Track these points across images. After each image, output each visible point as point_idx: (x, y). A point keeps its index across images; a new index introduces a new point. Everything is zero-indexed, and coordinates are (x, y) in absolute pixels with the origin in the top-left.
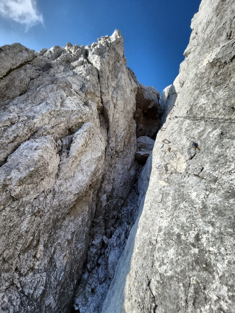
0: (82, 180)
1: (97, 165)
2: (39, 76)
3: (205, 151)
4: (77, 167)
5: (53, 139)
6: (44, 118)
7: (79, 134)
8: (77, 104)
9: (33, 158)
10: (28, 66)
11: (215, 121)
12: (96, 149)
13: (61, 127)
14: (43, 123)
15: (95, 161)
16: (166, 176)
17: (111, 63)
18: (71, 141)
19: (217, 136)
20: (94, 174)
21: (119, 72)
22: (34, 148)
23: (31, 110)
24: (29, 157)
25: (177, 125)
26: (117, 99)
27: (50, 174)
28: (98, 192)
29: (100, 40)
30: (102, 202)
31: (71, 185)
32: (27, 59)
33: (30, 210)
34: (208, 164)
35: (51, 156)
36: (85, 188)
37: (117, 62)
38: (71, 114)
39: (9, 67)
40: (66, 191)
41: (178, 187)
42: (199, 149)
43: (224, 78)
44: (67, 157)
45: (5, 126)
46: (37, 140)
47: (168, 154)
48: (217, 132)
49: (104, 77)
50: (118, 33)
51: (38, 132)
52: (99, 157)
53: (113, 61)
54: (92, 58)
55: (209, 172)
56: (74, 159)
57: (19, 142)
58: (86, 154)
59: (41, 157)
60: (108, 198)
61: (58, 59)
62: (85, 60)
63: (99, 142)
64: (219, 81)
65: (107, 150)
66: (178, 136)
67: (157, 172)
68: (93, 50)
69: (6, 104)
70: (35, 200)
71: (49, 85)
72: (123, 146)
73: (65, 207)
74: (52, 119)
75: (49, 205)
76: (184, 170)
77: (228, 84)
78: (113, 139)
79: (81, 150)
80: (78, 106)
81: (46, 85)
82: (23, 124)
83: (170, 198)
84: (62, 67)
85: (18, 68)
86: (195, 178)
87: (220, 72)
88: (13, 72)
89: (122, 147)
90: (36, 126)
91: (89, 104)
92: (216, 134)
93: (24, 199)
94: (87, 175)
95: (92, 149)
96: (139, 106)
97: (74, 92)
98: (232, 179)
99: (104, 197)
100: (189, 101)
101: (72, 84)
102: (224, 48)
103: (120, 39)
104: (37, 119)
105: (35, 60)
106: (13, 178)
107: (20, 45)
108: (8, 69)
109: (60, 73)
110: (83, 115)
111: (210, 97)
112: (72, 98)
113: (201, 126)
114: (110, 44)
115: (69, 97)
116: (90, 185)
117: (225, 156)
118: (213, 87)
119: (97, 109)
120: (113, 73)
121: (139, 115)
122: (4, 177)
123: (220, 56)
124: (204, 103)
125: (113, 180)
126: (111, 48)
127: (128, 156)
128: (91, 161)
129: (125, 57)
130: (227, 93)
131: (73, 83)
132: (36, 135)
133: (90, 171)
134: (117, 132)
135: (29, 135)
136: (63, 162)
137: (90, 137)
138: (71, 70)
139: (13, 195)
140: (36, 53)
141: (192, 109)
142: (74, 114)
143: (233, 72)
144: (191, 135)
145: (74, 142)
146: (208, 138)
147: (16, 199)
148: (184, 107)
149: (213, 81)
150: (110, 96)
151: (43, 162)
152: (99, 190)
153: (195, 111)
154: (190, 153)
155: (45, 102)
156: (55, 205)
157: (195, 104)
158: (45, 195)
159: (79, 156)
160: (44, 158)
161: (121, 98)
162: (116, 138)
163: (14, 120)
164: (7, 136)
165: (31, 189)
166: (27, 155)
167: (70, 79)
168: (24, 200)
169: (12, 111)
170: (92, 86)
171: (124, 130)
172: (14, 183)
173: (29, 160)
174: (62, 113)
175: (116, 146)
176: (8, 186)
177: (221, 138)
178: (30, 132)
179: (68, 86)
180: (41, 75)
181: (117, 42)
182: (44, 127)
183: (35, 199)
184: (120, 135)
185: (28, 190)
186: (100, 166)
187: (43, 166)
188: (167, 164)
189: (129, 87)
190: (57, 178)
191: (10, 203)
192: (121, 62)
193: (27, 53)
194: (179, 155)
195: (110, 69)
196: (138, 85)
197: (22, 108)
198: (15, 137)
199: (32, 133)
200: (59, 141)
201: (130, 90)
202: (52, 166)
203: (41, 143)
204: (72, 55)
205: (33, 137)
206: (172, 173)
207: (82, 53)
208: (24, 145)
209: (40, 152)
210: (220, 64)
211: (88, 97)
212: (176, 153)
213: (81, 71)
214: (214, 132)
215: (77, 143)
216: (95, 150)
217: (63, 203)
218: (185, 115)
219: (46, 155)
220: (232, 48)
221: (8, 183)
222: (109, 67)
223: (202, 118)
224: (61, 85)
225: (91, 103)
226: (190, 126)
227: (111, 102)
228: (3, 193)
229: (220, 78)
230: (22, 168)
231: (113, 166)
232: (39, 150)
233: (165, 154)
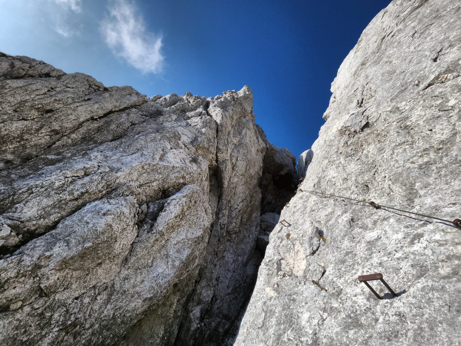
0: (162, 273)
1: (193, 249)
2: (144, 122)
3: (330, 243)
4: (159, 251)
5: (135, 202)
6: (132, 172)
7: (174, 199)
8: (182, 160)
9: (96, 227)
10: (134, 110)
11: (346, 201)
12: (196, 224)
13: (153, 186)
14: (129, 179)
15: (190, 243)
16: (275, 280)
17: (235, 117)
18: (161, 208)
19: (346, 222)
20: (186, 264)
21: (244, 128)
22: (103, 212)
23: (118, 160)
24: (90, 225)
25: (301, 201)
26: (237, 159)
27: (114, 257)
28: (187, 300)
29: (225, 93)
30: (190, 322)
31: (143, 281)
32: (135, 103)
33: (61, 320)
34: (332, 265)
35: (125, 226)
36: (164, 289)
37: (243, 118)
38: (171, 171)
39: (110, 108)
40: (131, 291)
41: (287, 301)
42: (324, 240)
43: (355, 148)
44: (148, 232)
45: (75, 177)
46: (111, 201)
47: (284, 243)
48: (347, 217)
49: (224, 132)
50: (248, 89)
51: (117, 190)
52: (198, 238)
53: (238, 116)
54: (213, 110)
55: (332, 279)
56: (158, 236)
57: (86, 200)
58: (180, 229)
59: (109, 227)
60: (203, 315)
61: (173, 107)
62: (204, 112)
63: (203, 214)
64: (350, 152)
65: (214, 228)
66: (302, 217)
67: (265, 271)
68: (216, 102)
69: (89, 150)
70: (75, 301)
71: (152, 133)
72: (238, 224)
73: (122, 322)
74: (144, 175)
75: (96, 315)
76: (303, 271)
77: (360, 156)
78: (226, 212)
79: (172, 224)
80: (183, 162)
81: (148, 133)
82: (100, 177)
83: (274, 321)
84: (175, 116)
85: (121, 110)
86: (313, 287)
87: (350, 141)
88: (112, 114)
89: (238, 226)
90: (117, 181)
91: (199, 161)
92: (345, 220)
93: (58, 296)
94: (173, 266)
95: (190, 224)
96: (267, 171)
97: (181, 145)
98: (356, 293)
99: (196, 312)
100: (318, 171)
101: (182, 135)
102: (353, 115)
103: (249, 94)
104: (122, 172)
105: (145, 105)
106: (55, 255)
107: (132, 88)
108: (108, 111)
109: (171, 122)
110: (187, 174)
111: (341, 169)
112: (178, 152)
113: (329, 206)
114: (237, 98)
115: (174, 150)
116: (175, 285)
117: (353, 254)
118: (343, 158)
119: (209, 168)
120: (236, 128)
121: (267, 182)
122: (41, 252)
123: (348, 124)
124: (334, 176)
125: (217, 280)
126: (237, 103)
127: (245, 241)
128: (184, 242)
129: (253, 114)
130: (359, 166)
131: (184, 134)
132: (114, 194)
133: (180, 259)
134: (232, 202)
135: (104, 192)
136: (140, 239)
137: (191, 205)
138: (184, 120)
139: (42, 286)
140: (148, 98)
141: (320, 182)
142: (175, 171)
143: (364, 143)
144: (316, 217)
145: (165, 210)
146: (336, 224)
147: (45, 293)
148: (311, 179)
149: (343, 151)
150: (229, 155)
151: (110, 235)
152: (190, 298)
153: (324, 185)
154: (311, 245)
155: (141, 153)
156: (105, 316)
157: (323, 176)
158: (95, 294)
159: (167, 232)
160: (112, 229)
161: (242, 158)
162: (230, 211)
163: (91, 170)
164: (72, 190)
165: (75, 279)
166: (89, 221)
167: (180, 130)
168: (56, 298)
169: (92, 158)
170: (206, 140)
171: (242, 201)
172: (52, 265)
173: (89, 230)
174: (160, 168)
175: (228, 223)
176: (41, 268)
177: (351, 227)
178: (106, 189)
179: (177, 136)
180: (146, 121)
181: (245, 97)
182: (127, 184)
183: (77, 298)
184: (236, 207)
185: (69, 279)
186: (197, 253)
187: (107, 241)
188: (281, 259)
189: (254, 146)
190: (124, 264)
191: (33, 298)
192: (247, 118)
193: (136, 97)
194: (298, 246)
195: (233, 123)
196: (268, 145)
197: (108, 157)
198: (82, 193)
199: (109, 190)
200: (144, 207)
201: (256, 150)
202: (122, 243)
203: (116, 206)
204: (190, 105)
205: (109, 195)
206: (284, 276)
207: (202, 104)
208: (90, 206)
209: (109, 220)
210: (349, 133)
211: (200, 152)
212: (294, 243)
213: (197, 122)
214: (343, 217)
215: (169, 212)
216: (193, 226)
217: (121, 314)
218: (311, 189)
219: (117, 225)
220: (362, 116)
221: (42, 264)
222: (232, 121)
223: (332, 195)
224: (167, 135)
225: (201, 160)
226: (317, 205)
227: (229, 161)
228: (29, 279)
229: (351, 148)
230: (73, 241)
231: (220, 255)
232: (109, 216)
233: (281, 242)
